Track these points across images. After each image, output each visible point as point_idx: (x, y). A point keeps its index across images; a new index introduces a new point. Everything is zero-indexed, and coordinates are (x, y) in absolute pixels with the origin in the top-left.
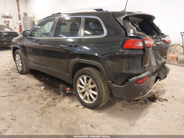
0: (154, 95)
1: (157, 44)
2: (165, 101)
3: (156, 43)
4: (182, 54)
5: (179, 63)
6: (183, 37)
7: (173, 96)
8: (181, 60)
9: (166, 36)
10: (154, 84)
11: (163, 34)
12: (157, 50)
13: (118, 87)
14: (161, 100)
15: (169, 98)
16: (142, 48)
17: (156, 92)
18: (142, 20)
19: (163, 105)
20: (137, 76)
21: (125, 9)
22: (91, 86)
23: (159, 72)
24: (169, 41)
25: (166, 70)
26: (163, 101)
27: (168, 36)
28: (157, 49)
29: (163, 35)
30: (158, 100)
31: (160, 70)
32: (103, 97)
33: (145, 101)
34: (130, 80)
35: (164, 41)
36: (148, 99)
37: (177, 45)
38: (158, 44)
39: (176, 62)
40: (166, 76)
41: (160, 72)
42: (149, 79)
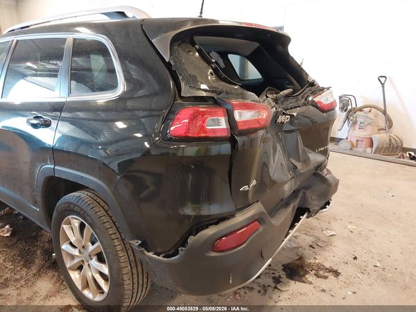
0: (301, 258)
1: (292, 116)
2: (331, 277)
3: (288, 112)
4: (382, 129)
5: (375, 153)
6: (383, 87)
7: (355, 258)
8: (381, 146)
9: (322, 90)
10: (288, 234)
11: (312, 84)
12: (292, 131)
13: (160, 261)
14: (321, 273)
15: (343, 266)
16: (226, 134)
17: (311, 246)
18: (257, 45)
19: (324, 291)
20: (216, 223)
21: (201, 13)
22: (91, 248)
23: (304, 193)
24: (331, 104)
25: (325, 186)
26: (326, 278)
27: (328, 89)
28: (292, 128)
29: (313, 88)
30: (314, 272)
31: (306, 188)
32: (123, 280)
33: (274, 278)
34: (191, 239)
35: (315, 105)
36: (284, 270)
37: (369, 109)
38: (295, 114)
39: (369, 150)
40: (328, 203)
41: (309, 194)
42: (261, 229)
